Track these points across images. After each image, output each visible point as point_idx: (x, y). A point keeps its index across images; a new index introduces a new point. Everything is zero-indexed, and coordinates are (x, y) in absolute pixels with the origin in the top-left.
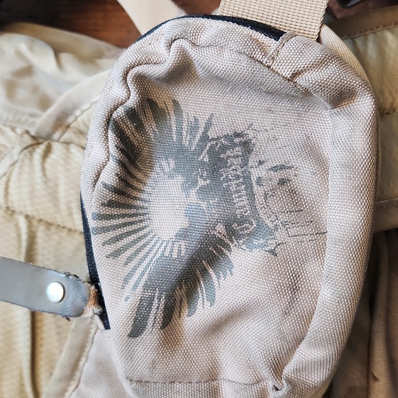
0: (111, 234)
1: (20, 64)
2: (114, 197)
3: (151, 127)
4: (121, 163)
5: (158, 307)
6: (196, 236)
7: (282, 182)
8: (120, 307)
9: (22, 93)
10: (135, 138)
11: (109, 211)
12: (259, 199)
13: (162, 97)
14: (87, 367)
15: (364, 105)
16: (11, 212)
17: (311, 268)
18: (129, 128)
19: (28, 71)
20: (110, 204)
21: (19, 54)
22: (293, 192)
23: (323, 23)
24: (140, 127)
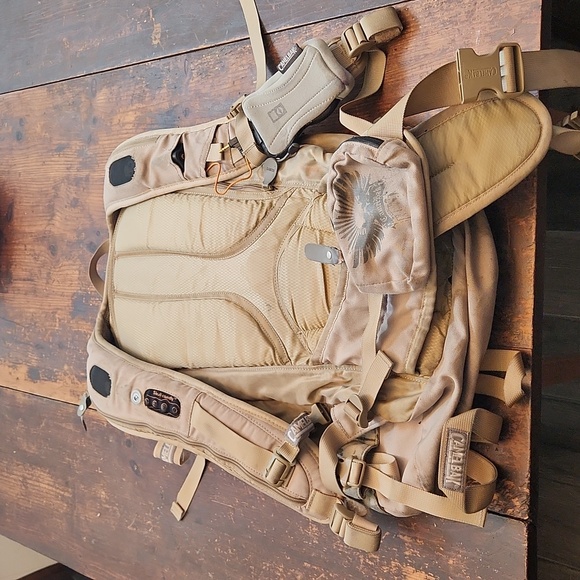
0: (342, 229)
1: (309, 160)
2: (340, 215)
3: (348, 182)
4: (339, 201)
5: (361, 254)
6: (368, 225)
7: (393, 200)
8: (348, 258)
9: (312, 173)
10: (344, 189)
11: (340, 220)
12: (386, 208)
13: (351, 171)
14: (348, 288)
15: (413, 167)
16: (313, 229)
17: (409, 230)
18: (341, 186)
19: (314, 162)
20: (339, 218)
21: (309, 154)
22: (398, 203)
23: (403, 129)
24: (345, 184)
